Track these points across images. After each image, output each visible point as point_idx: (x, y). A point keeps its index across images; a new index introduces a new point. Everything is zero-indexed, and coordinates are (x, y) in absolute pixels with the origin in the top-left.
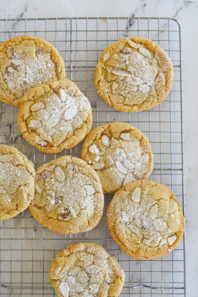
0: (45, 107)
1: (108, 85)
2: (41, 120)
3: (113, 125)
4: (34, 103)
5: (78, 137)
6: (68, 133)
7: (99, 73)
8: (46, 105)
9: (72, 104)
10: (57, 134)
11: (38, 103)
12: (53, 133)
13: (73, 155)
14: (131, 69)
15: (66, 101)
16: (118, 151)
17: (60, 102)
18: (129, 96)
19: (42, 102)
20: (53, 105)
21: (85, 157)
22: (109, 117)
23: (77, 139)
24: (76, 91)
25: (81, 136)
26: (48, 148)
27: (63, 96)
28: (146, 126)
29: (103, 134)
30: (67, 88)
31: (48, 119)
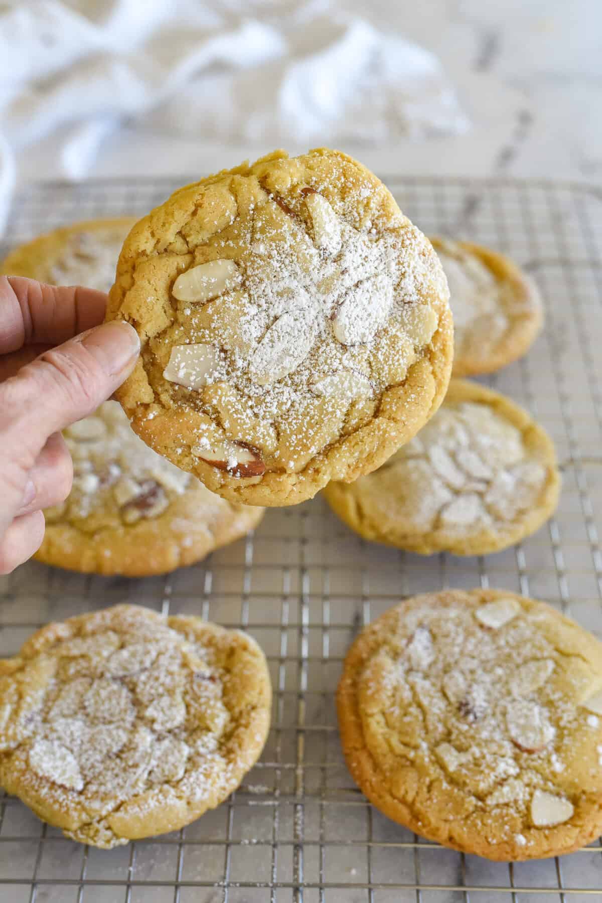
0: (243, 284)
2: (227, 347)
4: (191, 265)
5: (401, 425)
6: (353, 405)
8: (249, 273)
9: (370, 268)
10: (301, 410)
11: (211, 264)
12: (280, 404)
15: (340, 257)
17: (316, 260)
19: (228, 258)
20: (286, 274)
23: (393, 434)
24: (383, 205)
26: (256, 479)
27: (329, 228)
30: (343, 193)
31: (259, 342)
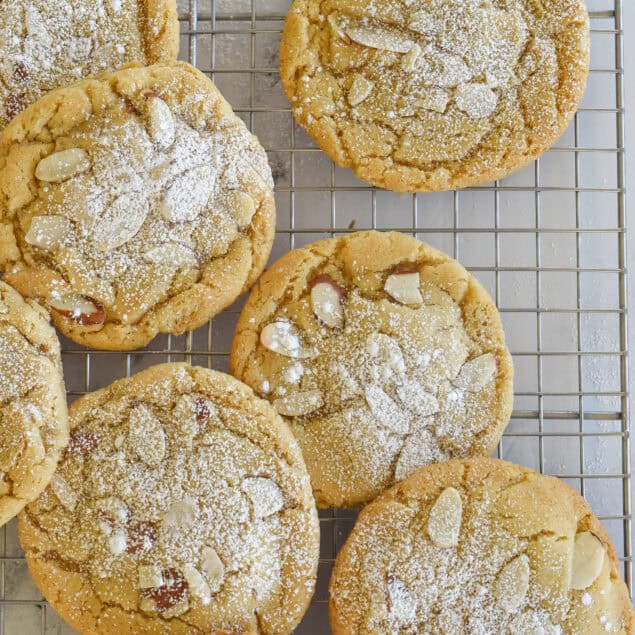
0: (91, 169)
1: (333, 86)
2: (75, 219)
3: (355, 241)
4: (52, 151)
5: (217, 290)
6: (179, 271)
7: (300, 41)
8: (95, 160)
9: (198, 159)
10: (135, 274)
11: (66, 152)
12: (118, 268)
13: (200, 358)
14: (423, 22)
15: (172, 148)
16: (374, 344)
17: (149, 152)
18: (416, 127)
19: (80, 147)
20: (124, 162)
21: (246, 368)
22: (337, 209)
23: (210, 297)
24: (215, 108)
25: (229, 285)
26: (97, 327)
27: (163, 126)
28: (482, 248)
29: (315, 278)
30: (180, 97)
31: (101, 216)
